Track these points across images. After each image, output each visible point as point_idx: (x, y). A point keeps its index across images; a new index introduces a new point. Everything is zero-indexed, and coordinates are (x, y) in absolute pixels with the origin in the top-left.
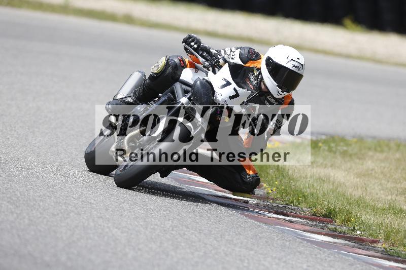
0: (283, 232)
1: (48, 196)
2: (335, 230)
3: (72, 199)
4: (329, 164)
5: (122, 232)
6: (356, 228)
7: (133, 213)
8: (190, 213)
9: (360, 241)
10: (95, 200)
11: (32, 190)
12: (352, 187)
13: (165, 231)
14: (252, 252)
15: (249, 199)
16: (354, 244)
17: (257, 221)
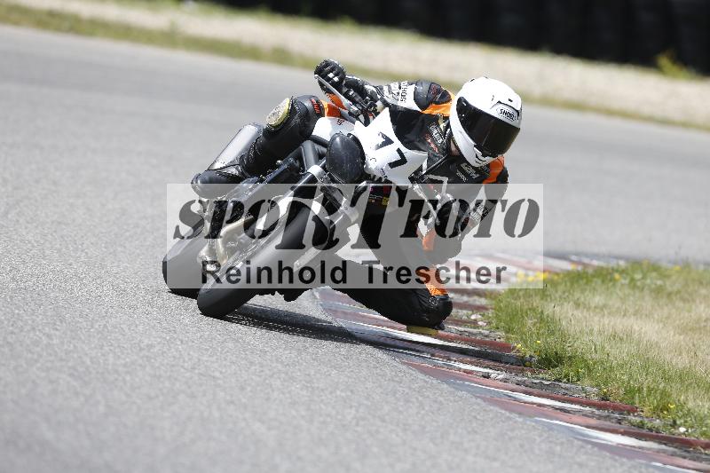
0: (550, 428)
1: (141, 365)
2: (641, 426)
3: (182, 370)
4: (631, 311)
5: (269, 429)
6: (678, 422)
7: (288, 395)
8: (387, 394)
9: (684, 445)
10: (221, 373)
11: (111, 355)
12: (671, 351)
13: (344, 426)
14: (496, 464)
15: (491, 371)
16: (676, 450)
17: (506, 410)
